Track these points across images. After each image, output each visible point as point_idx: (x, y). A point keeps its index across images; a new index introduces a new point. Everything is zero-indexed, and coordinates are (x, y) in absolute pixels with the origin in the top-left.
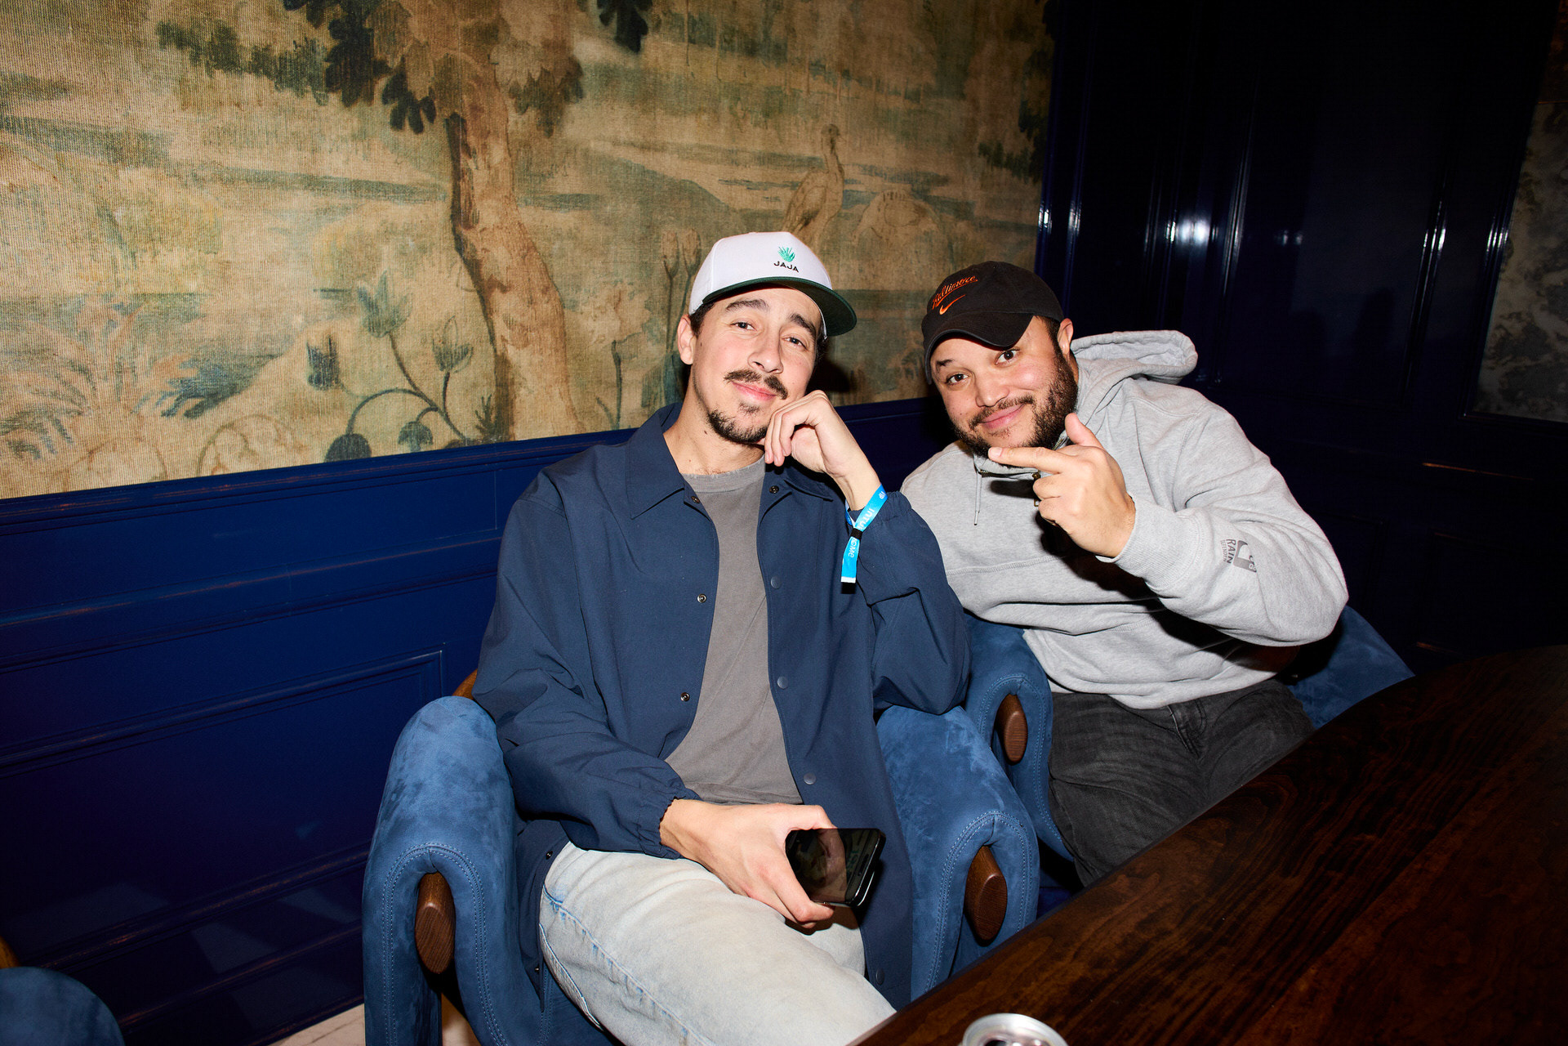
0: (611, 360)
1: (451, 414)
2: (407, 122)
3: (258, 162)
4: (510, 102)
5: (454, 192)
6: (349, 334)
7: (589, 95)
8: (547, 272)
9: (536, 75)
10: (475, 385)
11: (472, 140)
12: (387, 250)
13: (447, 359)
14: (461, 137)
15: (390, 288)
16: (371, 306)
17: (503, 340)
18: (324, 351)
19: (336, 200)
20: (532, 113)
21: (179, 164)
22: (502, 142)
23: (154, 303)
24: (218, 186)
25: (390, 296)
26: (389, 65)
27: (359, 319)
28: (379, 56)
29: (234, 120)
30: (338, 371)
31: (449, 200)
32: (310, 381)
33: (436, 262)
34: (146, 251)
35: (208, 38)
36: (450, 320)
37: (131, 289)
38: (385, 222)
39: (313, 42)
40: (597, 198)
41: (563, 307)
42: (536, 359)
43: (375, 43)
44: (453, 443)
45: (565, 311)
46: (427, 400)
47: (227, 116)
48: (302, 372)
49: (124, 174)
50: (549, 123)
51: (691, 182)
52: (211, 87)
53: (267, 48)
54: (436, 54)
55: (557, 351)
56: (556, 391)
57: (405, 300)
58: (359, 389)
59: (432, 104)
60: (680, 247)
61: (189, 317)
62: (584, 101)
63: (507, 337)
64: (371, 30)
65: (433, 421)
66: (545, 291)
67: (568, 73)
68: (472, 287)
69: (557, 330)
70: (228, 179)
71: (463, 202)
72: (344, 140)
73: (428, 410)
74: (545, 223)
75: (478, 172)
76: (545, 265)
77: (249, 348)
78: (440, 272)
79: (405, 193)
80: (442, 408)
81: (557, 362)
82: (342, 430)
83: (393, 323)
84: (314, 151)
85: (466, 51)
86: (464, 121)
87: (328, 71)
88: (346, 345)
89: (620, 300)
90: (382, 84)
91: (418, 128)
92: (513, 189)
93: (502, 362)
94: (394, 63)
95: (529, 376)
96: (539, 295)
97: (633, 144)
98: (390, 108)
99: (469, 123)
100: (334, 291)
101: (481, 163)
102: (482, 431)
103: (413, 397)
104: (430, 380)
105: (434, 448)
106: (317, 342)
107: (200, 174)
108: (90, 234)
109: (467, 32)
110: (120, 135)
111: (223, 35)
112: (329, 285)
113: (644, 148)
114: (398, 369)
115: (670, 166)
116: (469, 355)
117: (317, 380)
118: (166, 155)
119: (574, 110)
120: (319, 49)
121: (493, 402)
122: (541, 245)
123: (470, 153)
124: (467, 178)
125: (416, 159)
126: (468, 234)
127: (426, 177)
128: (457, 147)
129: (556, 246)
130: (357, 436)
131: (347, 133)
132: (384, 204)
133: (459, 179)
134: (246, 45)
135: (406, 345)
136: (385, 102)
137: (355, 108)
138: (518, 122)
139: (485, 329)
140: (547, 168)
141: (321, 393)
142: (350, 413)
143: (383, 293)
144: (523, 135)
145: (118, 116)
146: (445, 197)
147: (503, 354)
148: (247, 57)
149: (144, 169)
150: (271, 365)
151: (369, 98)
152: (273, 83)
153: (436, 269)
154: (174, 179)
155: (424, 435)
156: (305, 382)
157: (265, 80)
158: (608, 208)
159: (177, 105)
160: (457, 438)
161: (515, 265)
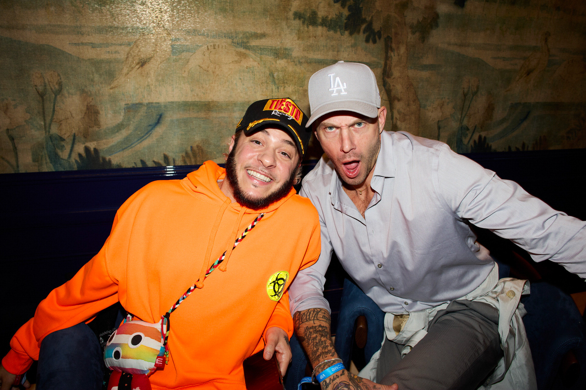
0: (436, 128)
3: (319, 56)
5: (385, 65)
11: (394, 45)
14: (390, 44)
20: (417, 34)
21: (295, 58)
24: (306, 65)
28: (364, 17)
29: (314, 42)
34: (282, 86)
35: (308, 15)
39: (342, 13)
41: (420, 107)
43: (363, 12)
49: (278, 62)
50: (423, 38)
51: (479, 59)
52: (308, 32)
53: (327, 17)
59: (380, 33)
60: (471, 85)
64: (362, 8)
66: (414, 101)
72: (348, 47)
75: (394, 57)
76: (415, 91)
86: (391, 38)
94: (369, 19)
96: (412, 102)
97: (456, 44)
98: (365, 35)
101: (396, 54)
107: (301, 61)
108: (267, 81)
110: (278, 49)
111: (313, 14)
113: (461, 45)
115: (470, 52)
118: (291, 54)
119: (434, 32)
120: (344, 16)
124: (390, 59)
125: (372, 53)
126: (388, 80)
127: (375, 59)
129: (421, 84)
131: (349, 45)
133: (387, 60)
134: (320, 17)
136: (364, 33)
137: (353, 36)
138: (411, 38)
145: (279, 43)
146: (381, 67)
148: (320, 20)
149: (285, 60)
151: (359, 32)
152: (327, 29)
154: (293, 63)
157: (325, 28)
158: (443, 70)
159: (296, 38)
161: (404, 91)
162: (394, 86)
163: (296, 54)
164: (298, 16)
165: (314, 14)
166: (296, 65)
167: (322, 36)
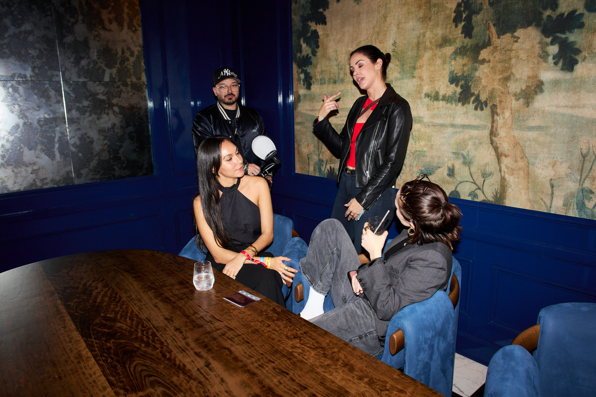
1: (484, 191)
2: (479, 108)
3: (441, 121)
4: (513, 98)
6: (458, 165)
7: (546, 91)
8: (523, 152)
9: (524, 88)
10: (493, 184)
11: (499, 111)
12: (470, 143)
13: (485, 175)
15: (470, 153)
16: (464, 158)
17: (504, 172)
18: (451, 168)
19: (458, 130)
22: (509, 111)
23: (418, 153)
24: (432, 127)
25: (470, 155)
26: (475, 93)
27: (461, 161)
28: (472, 91)
30: (454, 174)
31: (490, 129)
32: (447, 175)
33: (484, 147)
35: (433, 95)
36: (486, 164)
37: (414, 149)
38: (470, 135)
40: (547, 126)
41: (529, 164)
42: (516, 180)
44: (484, 200)
45: (529, 166)
46: (477, 186)
47: (436, 111)
48: (446, 172)
52: (433, 105)
54: (490, 88)
55: (524, 178)
56: (523, 192)
57: (474, 157)
58: (459, 179)
61: (424, 156)
62: (544, 94)
63: (506, 171)
65: (479, 192)
67: (537, 85)
68: (495, 155)
69: (526, 171)
70: (434, 125)
71: (494, 129)
73: (477, 189)
74: (524, 135)
75: (499, 120)
77: (435, 165)
78: (485, 150)
79: (476, 127)
80: (482, 189)
81: (524, 182)
82: (454, 189)
83: (470, 163)
84: (454, 118)
85: (499, 85)
87: (459, 98)
88: (457, 167)
89: (555, 164)
90: (473, 99)
91: (482, 109)
92: (512, 125)
93: (503, 179)
94: (476, 93)
95: (512, 185)
98: (474, 105)
99: (498, 106)
100: (455, 153)
102: (494, 199)
103: (473, 184)
104: (480, 181)
105: (478, 200)
106: (450, 165)
109: (500, 80)
112: (454, 151)
114: (470, 176)
116: (492, 175)
117: (449, 175)
121: (499, 191)
122: (521, 143)
123: (497, 115)
124: (496, 122)
128: (494, 112)
130: (457, 191)
132: (471, 131)
134: (441, 95)
135: (473, 169)
136: (473, 103)
137: (465, 106)
138: (515, 104)
139: (498, 168)
140: (526, 117)
141: (449, 178)
142: (456, 185)
143: (468, 155)
144: (517, 108)
147: (504, 177)
148: (441, 97)
150: (439, 170)
151: (469, 103)
153: (484, 149)
155: (476, 196)
156: (446, 175)
159: (426, 110)
160: (486, 199)
162: (501, 144)
163: (426, 120)
164: (428, 95)
165: (437, 93)
166: (426, 127)
167: (443, 107)
